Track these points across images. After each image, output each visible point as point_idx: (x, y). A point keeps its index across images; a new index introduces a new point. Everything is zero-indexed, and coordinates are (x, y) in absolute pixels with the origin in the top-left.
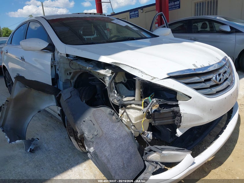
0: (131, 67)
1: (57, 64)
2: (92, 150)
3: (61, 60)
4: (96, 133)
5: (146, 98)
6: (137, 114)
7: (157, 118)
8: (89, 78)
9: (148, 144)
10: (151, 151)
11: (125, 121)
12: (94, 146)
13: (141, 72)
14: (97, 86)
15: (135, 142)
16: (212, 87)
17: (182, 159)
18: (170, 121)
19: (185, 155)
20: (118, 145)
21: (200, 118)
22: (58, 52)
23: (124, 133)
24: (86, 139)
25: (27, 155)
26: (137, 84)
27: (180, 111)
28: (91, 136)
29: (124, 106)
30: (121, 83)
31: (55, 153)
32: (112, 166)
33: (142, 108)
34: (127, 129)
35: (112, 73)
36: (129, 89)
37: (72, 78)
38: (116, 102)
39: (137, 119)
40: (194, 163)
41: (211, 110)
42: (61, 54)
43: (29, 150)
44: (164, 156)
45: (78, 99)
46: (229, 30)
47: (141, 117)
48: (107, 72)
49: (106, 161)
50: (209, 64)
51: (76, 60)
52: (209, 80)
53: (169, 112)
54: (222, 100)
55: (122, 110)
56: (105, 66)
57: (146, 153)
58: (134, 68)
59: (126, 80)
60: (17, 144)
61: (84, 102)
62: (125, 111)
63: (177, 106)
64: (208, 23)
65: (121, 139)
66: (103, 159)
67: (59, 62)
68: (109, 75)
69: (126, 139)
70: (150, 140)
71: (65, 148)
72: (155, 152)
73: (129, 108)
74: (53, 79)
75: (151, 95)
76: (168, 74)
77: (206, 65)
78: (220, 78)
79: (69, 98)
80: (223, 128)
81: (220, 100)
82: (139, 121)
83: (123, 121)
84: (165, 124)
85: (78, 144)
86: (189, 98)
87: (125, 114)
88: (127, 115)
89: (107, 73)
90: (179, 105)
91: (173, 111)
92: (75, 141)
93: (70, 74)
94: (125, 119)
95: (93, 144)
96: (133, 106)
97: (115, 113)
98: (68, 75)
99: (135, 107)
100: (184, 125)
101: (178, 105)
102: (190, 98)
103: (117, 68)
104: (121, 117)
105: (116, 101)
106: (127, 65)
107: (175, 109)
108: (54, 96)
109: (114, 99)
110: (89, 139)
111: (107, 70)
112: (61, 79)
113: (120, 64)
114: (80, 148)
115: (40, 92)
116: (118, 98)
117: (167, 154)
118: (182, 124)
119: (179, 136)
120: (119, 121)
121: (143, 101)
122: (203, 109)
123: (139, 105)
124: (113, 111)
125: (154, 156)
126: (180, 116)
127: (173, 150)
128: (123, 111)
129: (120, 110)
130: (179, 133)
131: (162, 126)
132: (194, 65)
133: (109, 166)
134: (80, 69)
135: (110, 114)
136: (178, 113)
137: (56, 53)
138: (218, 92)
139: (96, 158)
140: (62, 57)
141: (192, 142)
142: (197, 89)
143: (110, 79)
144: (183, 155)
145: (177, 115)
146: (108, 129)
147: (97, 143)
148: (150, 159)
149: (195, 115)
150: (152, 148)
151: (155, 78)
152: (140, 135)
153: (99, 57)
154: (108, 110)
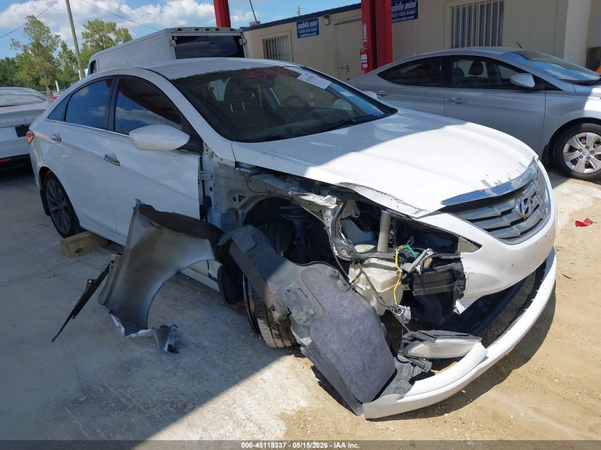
0: (377, 191)
1: (209, 178)
2: (306, 341)
3: (220, 171)
4: (312, 312)
5: (401, 247)
6: (385, 275)
7: (427, 283)
8: (280, 208)
9: (404, 328)
10: (414, 339)
11: (361, 289)
12: (312, 334)
13: (396, 199)
14: (297, 223)
15: (380, 326)
16: (513, 223)
17: (466, 351)
18: (444, 288)
19: (471, 344)
20: (353, 331)
21: (494, 281)
22: (212, 154)
23: (362, 310)
24: (295, 322)
25: (164, 357)
26: (384, 222)
27: (463, 269)
28: (304, 318)
29: (360, 261)
30: (350, 218)
31: (217, 351)
32: (344, 368)
33: (395, 265)
34: (365, 303)
35: (337, 203)
36: (361, 228)
37: (243, 207)
38: (345, 255)
39: (384, 285)
40: (486, 358)
41: (513, 266)
42: (221, 160)
43: (166, 349)
44: (437, 349)
45: (270, 249)
46: (531, 83)
47: (393, 282)
48: (329, 200)
49: (333, 360)
50: (509, 178)
51: (258, 174)
52: (509, 212)
53: (444, 272)
54: (530, 246)
55: (356, 269)
56: (321, 188)
57: (406, 345)
58: (382, 193)
59: (359, 213)
60: (142, 337)
61: (282, 255)
62: (362, 272)
63: (458, 260)
64: (483, 63)
65: (358, 322)
66: (329, 355)
67: (214, 175)
68: (333, 207)
69: (366, 321)
70: (407, 320)
71: (234, 342)
72: (421, 341)
73: (367, 266)
74: (201, 207)
75: (409, 241)
76: (443, 202)
77: (504, 180)
78: (527, 207)
79: (252, 248)
80: (529, 295)
81: (526, 248)
82: (388, 289)
83: (357, 290)
84: (436, 292)
85: (272, 333)
86: (476, 247)
87: (362, 276)
88: (367, 277)
89: (328, 202)
90: (462, 260)
91: (451, 271)
92: (267, 327)
93: (241, 198)
94: (362, 286)
95: (309, 331)
96: (373, 261)
97: (340, 275)
98: (235, 200)
99: (378, 263)
100: (469, 293)
101: (460, 259)
102: (479, 246)
103: (347, 193)
104: (353, 282)
105: (345, 253)
106: (368, 188)
107: (454, 266)
108: (208, 241)
109: (342, 250)
110: (301, 323)
111: (328, 196)
112: (218, 207)
113: (356, 185)
114: (274, 339)
115: (181, 234)
116: (349, 247)
117: (443, 344)
118: (467, 293)
119: (460, 313)
120: (348, 290)
121: (397, 253)
122: (500, 265)
123: (388, 260)
124: (337, 271)
125: (420, 349)
126: (464, 279)
127: (452, 337)
128: (358, 272)
129: (351, 270)
130: (460, 307)
131: (427, 296)
132: (484, 182)
133: (340, 368)
134: (270, 192)
135: (332, 276)
136: (460, 273)
137: (206, 157)
138: (523, 233)
139: (317, 355)
140: (223, 166)
141: (478, 322)
142: (489, 230)
143: (333, 214)
144: (468, 345)
145: (458, 277)
146: (333, 304)
147: (316, 328)
148: (414, 354)
149: (486, 275)
150: (417, 334)
151: (421, 210)
152: (388, 313)
153: (305, 170)
154: (329, 270)
